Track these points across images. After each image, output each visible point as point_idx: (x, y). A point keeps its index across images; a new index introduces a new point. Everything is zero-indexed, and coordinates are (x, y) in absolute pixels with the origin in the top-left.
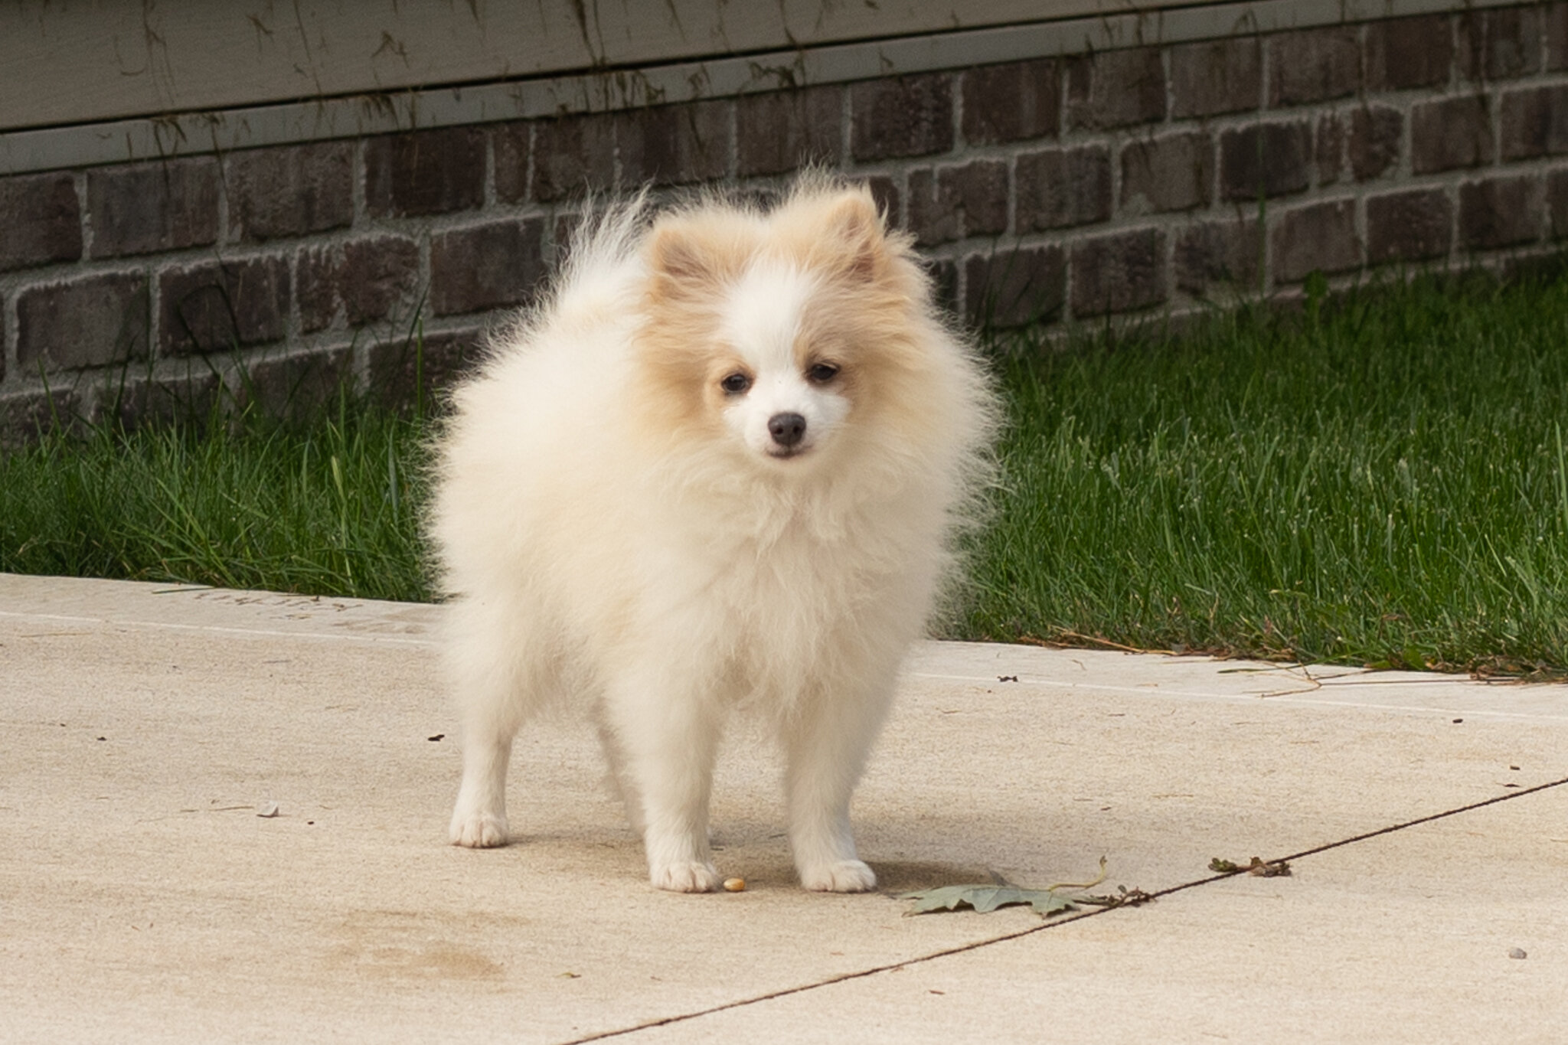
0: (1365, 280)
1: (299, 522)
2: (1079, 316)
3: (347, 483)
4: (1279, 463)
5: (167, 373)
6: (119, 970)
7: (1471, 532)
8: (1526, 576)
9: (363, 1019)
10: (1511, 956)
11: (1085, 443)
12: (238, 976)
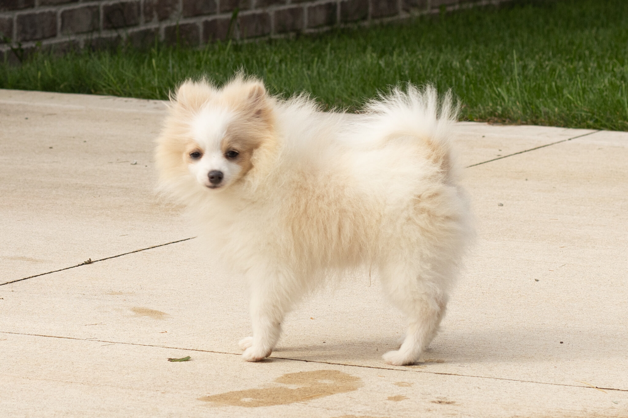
0: (457, 7)
1: (143, 78)
2: (374, 17)
3: (157, 67)
4: (432, 61)
5: (105, 34)
6: (90, 209)
7: (488, 81)
8: (504, 94)
9: (161, 224)
10: (499, 205)
11: (374, 55)
12: (125, 211)
